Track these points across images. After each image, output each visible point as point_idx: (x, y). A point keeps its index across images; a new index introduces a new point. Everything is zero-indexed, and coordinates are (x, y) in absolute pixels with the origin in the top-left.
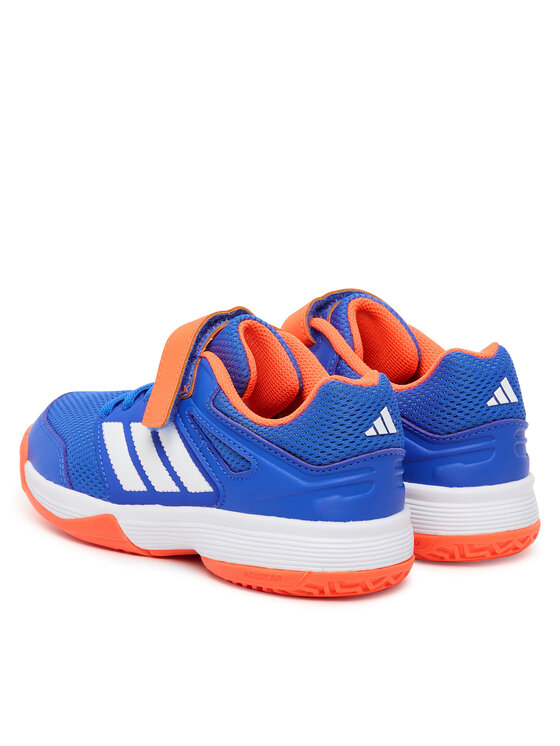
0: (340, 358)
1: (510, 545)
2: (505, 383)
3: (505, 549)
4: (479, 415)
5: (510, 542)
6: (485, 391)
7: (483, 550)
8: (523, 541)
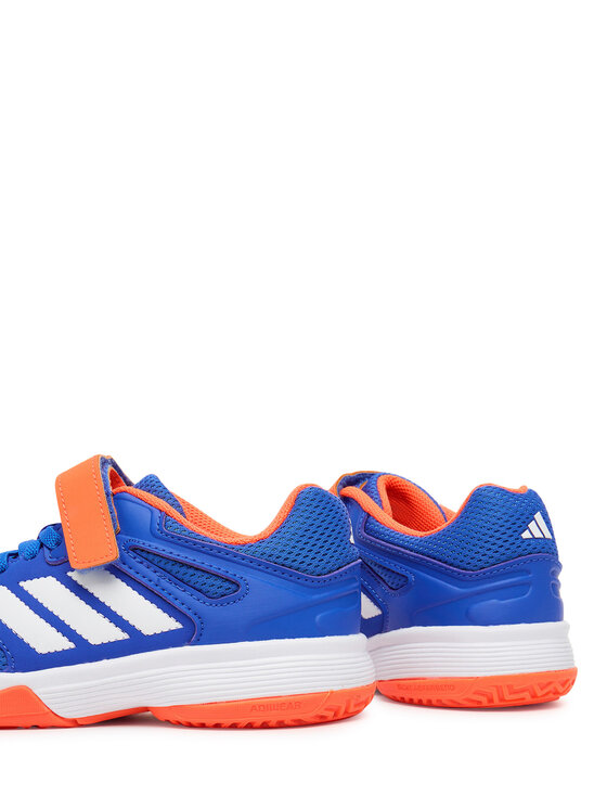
0: (369, 515)
1: (550, 688)
2: (538, 516)
3: (545, 691)
4: (513, 548)
5: (550, 683)
6: (519, 523)
7: (523, 691)
8: (563, 684)
